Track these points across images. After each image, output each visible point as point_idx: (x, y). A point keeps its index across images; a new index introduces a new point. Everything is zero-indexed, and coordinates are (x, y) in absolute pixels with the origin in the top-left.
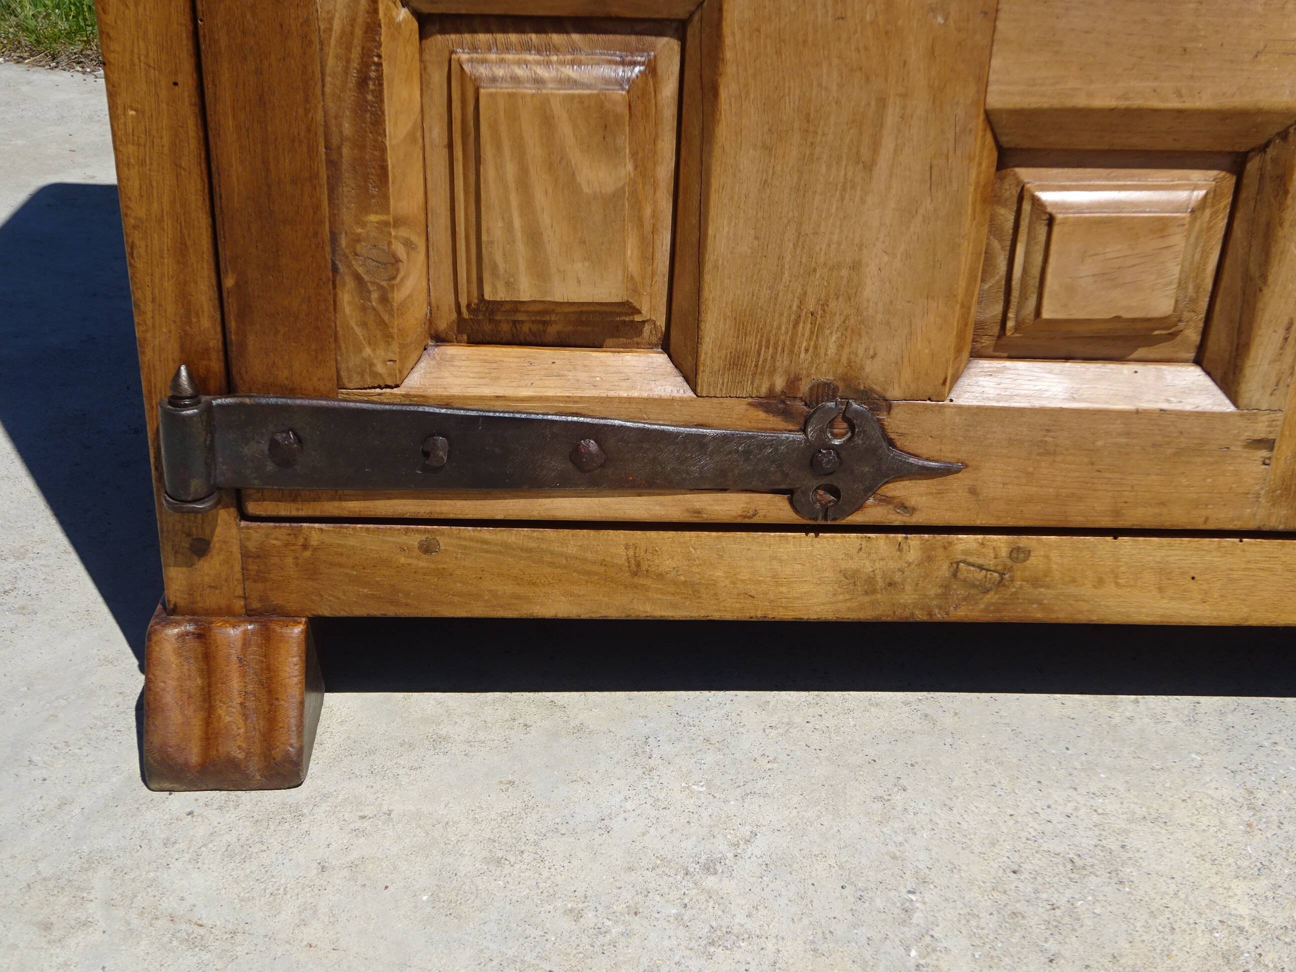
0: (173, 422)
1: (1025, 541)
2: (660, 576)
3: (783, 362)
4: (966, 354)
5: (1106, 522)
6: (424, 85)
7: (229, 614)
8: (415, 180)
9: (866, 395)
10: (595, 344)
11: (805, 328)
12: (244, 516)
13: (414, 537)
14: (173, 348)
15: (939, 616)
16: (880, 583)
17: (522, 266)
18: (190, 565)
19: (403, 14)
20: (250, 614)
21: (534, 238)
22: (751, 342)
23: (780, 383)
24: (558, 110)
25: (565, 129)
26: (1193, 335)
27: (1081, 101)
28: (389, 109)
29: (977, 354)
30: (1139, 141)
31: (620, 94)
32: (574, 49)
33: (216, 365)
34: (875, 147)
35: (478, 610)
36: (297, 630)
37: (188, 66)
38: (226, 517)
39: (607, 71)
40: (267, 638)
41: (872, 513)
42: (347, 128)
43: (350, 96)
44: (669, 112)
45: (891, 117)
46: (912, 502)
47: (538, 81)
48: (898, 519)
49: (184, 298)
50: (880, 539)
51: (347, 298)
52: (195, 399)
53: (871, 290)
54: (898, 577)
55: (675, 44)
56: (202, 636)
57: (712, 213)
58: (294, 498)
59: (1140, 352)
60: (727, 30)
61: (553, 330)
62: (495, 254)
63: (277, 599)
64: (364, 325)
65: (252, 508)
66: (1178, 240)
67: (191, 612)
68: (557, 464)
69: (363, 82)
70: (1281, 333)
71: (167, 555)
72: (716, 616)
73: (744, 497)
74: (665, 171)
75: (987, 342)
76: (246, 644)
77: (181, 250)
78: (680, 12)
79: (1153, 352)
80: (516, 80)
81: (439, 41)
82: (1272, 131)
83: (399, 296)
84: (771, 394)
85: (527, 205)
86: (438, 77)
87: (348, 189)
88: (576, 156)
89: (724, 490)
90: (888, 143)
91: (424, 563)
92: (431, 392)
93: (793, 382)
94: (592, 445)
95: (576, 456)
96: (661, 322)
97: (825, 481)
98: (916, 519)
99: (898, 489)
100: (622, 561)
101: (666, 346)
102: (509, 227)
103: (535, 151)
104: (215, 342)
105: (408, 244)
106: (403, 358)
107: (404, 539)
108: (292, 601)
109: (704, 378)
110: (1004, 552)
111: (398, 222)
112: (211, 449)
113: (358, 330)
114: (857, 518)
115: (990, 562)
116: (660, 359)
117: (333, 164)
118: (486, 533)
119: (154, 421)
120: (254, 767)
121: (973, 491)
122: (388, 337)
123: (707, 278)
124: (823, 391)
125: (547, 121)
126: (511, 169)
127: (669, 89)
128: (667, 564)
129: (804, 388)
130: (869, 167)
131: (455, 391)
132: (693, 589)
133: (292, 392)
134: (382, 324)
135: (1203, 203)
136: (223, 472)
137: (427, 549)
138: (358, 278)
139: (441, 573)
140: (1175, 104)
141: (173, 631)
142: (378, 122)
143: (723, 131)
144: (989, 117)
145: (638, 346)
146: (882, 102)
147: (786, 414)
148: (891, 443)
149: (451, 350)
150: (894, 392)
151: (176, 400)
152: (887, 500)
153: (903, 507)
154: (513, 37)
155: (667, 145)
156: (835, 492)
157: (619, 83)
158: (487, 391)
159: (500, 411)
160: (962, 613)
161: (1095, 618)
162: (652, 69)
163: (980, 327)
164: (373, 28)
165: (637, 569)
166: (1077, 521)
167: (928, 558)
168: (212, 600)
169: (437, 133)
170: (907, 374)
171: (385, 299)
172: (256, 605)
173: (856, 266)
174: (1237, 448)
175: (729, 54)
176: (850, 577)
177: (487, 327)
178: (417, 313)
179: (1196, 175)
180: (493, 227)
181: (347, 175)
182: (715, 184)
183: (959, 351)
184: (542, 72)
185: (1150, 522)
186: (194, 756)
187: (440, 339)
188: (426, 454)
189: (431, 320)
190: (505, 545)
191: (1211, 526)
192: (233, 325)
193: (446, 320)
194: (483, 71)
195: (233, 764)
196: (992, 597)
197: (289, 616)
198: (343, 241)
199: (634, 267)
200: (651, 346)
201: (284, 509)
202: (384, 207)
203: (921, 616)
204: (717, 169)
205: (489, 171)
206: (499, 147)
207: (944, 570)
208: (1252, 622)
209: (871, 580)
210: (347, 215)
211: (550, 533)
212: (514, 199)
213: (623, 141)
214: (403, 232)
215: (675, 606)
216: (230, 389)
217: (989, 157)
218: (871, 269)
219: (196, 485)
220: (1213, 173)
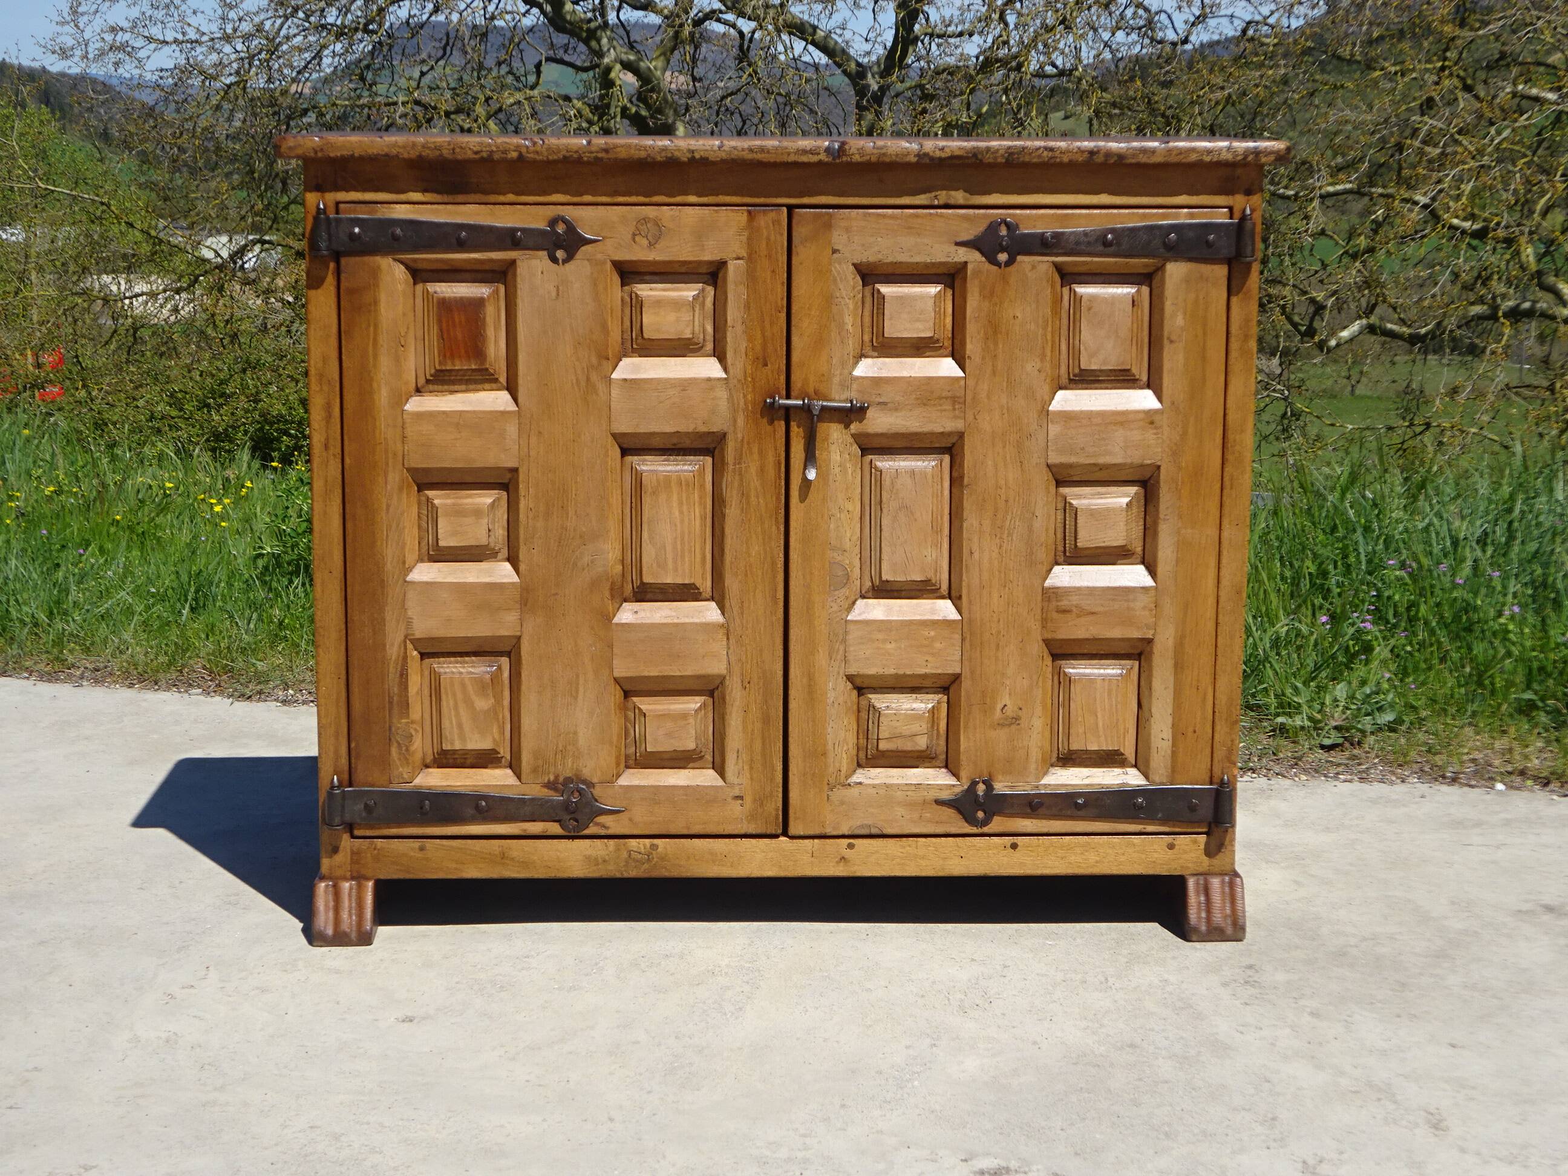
0: (330, 795)
1: (656, 841)
2: (513, 859)
3: (552, 769)
4: (623, 765)
5: (685, 832)
6: (422, 676)
7: (346, 879)
8: (418, 708)
9: (584, 782)
10: (484, 766)
11: (559, 756)
12: (353, 837)
13: (416, 844)
14: (331, 770)
15: (626, 875)
16: (600, 860)
17: (456, 737)
18: (331, 857)
19: (415, 653)
20: (352, 878)
21: (460, 726)
22: (540, 762)
23: (552, 778)
24: (467, 682)
25: (470, 688)
26: (709, 757)
27: (646, 674)
28: (410, 684)
29: (627, 767)
30: (671, 687)
31: (488, 676)
32: (473, 662)
33: (346, 776)
34: (577, 692)
35: (441, 875)
36: (370, 884)
37: (344, 672)
38: (346, 837)
39: (483, 669)
40: (360, 888)
41: (592, 830)
42: (396, 690)
43: (397, 680)
44: (507, 682)
45: (581, 681)
46: (608, 824)
47: (461, 673)
48: (603, 832)
49: (336, 752)
50: (598, 842)
51: (394, 750)
52: (339, 787)
53: (582, 741)
54: (607, 858)
55: (507, 659)
56: (335, 886)
57: (522, 715)
58: (372, 827)
59: (691, 765)
60: (522, 653)
61: (469, 762)
62: (446, 732)
63: (363, 872)
64: (400, 759)
65: (357, 833)
66: (692, 721)
67: (330, 878)
68: (470, 811)
69: (401, 675)
70: (735, 755)
71: (323, 854)
72: (536, 876)
73: (542, 824)
74: (506, 702)
75: (631, 762)
76: (351, 888)
77: (337, 735)
78: (508, 649)
79: (696, 764)
80: (453, 673)
81: (427, 661)
82: (718, 682)
83: (412, 748)
84: (549, 782)
85: (458, 715)
86: (427, 673)
87: (396, 710)
88: (474, 697)
89: (534, 821)
90: (581, 689)
91: (420, 855)
92: (424, 784)
93: (557, 777)
94: (484, 803)
95: (477, 807)
96: (509, 758)
97: (572, 816)
98: (610, 832)
99: (601, 819)
100: (497, 853)
101: (511, 767)
102: (451, 723)
103: (459, 696)
104: (346, 768)
105: (416, 730)
106: (414, 772)
107: (412, 845)
108: (369, 874)
109: (523, 776)
110: (648, 846)
111: (413, 722)
112: (343, 807)
113: (398, 762)
114: (586, 832)
115: (643, 851)
116: (509, 771)
117: (391, 703)
118: (445, 842)
119: (322, 796)
120: (354, 935)
121: (630, 820)
122: (408, 763)
123: (522, 739)
124: (568, 780)
125: (463, 685)
126: (451, 702)
127: (506, 674)
128: (514, 854)
129: (561, 779)
130: (576, 698)
131: (432, 784)
132: (525, 864)
133: (373, 786)
134: (406, 759)
135: (700, 708)
136: (348, 817)
137: (422, 849)
138: (398, 742)
139: (427, 859)
140: (678, 674)
141: (323, 884)
142: (406, 688)
143: (524, 688)
144: (615, 679)
145: (500, 767)
146: (578, 676)
147: (556, 790)
148: (596, 801)
149: (430, 770)
150: (595, 780)
151: (332, 787)
152: (597, 824)
153: (607, 828)
154: (452, 659)
155: (507, 693)
156: (577, 821)
157: (488, 673)
158: (445, 784)
159: (449, 790)
160: (633, 873)
161: (689, 874)
162: (500, 668)
163: (627, 757)
164: (405, 658)
165: (503, 856)
166: (673, 831)
167: (618, 850)
168: (339, 872)
169: (426, 692)
170: (599, 773)
171: (407, 750)
172: (355, 874)
173: (575, 733)
174: (729, 800)
175: (524, 662)
176: (588, 858)
177: (444, 761)
178: (419, 756)
179: (697, 698)
180: (446, 723)
181: (395, 707)
182: (522, 705)
183: (618, 764)
184: (462, 670)
185: (702, 832)
186: (330, 932)
187: (427, 766)
188: (422, 808)
189: (424, 759)
190: (452, 847)
191: (726, 833)
192: (353, 761)
193: (429, 760)
194: (442, 670)
195: (346, 934)
196: (646, 866)
197: (368, 879)
198: (393, 729)
199: (497, 736)
200: (506, 767)
201: (368, 833)
202: (408, 717)
203: (618, 875)
204: (523, 700)
205: (444, 703)
206: (447, 694)
207: (625, 855)
208: (753, 875)
209: (596, 859)
210: (395, 720)
211: (469, 841)
212: (453, 713)
213: (490, 692)
214: (414, 726)
215: (518, 872)
216: (350, 785)
217: (619, 694)
218: (581, 734)
219: (337, 820)
220: (703, 698)
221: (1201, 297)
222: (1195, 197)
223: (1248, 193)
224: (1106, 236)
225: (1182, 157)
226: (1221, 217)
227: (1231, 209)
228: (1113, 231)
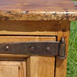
221: (44, 68)
222: (42, 32)
223: (64, 31)
224: (5, 47)
225: (33, 18)
226: (52, 40)
227: (57, 37)
228: (8, 45)
